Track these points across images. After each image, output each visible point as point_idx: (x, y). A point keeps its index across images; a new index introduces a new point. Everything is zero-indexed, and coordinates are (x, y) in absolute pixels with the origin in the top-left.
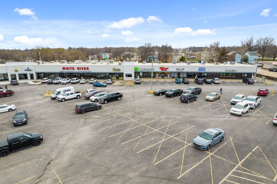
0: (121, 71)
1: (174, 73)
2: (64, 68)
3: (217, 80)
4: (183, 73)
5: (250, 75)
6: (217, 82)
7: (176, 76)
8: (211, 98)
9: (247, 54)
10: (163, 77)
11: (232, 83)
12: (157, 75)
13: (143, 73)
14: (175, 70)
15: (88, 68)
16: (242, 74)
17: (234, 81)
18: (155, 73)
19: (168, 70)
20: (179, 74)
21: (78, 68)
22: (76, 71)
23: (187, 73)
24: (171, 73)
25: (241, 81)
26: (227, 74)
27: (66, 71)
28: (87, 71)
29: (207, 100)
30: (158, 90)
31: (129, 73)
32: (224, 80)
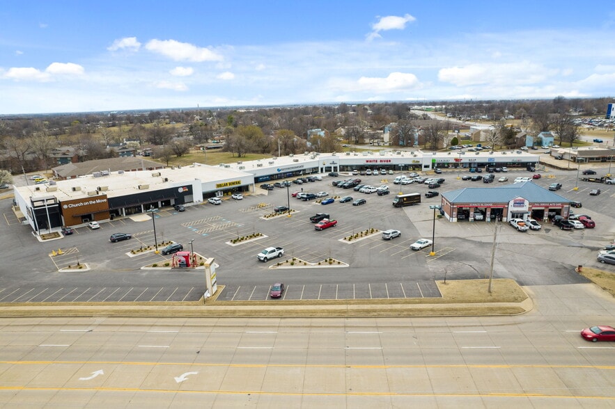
0: (420, 163)
1: (466, 163)
2: (367, 161)
3: (505, 169)
4: (475, 163)
5: (533, 164)
6: (505, 170)
7: (468, 166)
8: (502, 180)
9: (541, 135)
10: (456, 167)
11: (518, 171)
12: (451, 166)
13: (438, 164)
14: (467, 161)
15: (390, 161)
16: (527, 163)
17: (520, 169)
18: (448, 164)
19: (462, 161)
20: (470, 164)
21: (381, 161)
22: (379, 163)
23: (478, 163)
24: (463, 163)
25: (525, 169)
26: (514, 163)
27: (369, 163)
28: (389, 163)
29: (500, 181)
30: (465, 177)
31: (427, 164)
32: (511, 169)
